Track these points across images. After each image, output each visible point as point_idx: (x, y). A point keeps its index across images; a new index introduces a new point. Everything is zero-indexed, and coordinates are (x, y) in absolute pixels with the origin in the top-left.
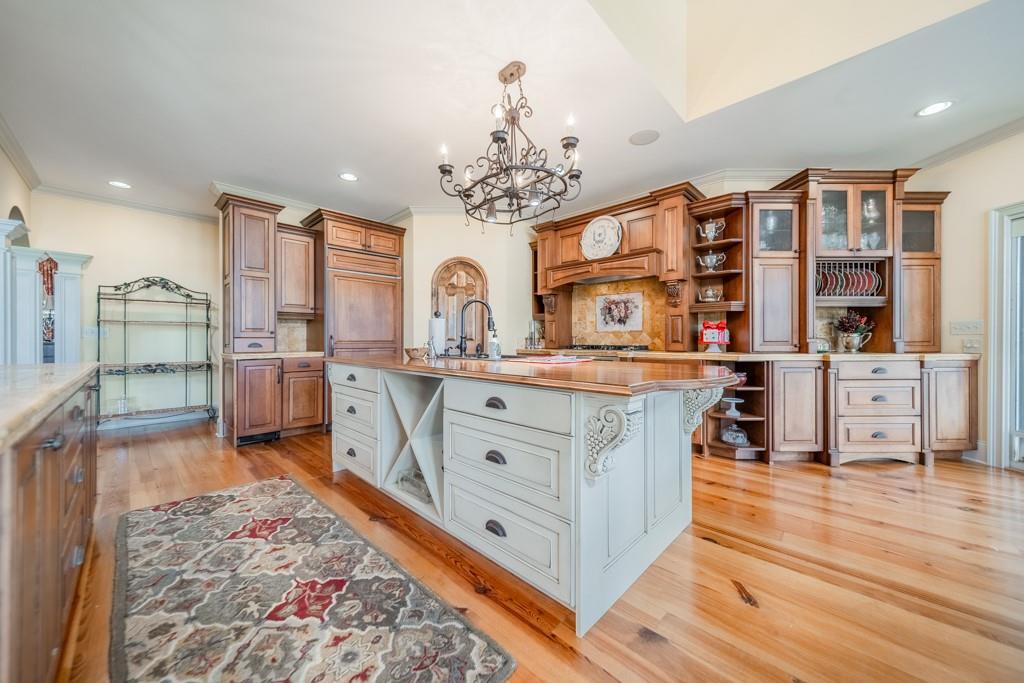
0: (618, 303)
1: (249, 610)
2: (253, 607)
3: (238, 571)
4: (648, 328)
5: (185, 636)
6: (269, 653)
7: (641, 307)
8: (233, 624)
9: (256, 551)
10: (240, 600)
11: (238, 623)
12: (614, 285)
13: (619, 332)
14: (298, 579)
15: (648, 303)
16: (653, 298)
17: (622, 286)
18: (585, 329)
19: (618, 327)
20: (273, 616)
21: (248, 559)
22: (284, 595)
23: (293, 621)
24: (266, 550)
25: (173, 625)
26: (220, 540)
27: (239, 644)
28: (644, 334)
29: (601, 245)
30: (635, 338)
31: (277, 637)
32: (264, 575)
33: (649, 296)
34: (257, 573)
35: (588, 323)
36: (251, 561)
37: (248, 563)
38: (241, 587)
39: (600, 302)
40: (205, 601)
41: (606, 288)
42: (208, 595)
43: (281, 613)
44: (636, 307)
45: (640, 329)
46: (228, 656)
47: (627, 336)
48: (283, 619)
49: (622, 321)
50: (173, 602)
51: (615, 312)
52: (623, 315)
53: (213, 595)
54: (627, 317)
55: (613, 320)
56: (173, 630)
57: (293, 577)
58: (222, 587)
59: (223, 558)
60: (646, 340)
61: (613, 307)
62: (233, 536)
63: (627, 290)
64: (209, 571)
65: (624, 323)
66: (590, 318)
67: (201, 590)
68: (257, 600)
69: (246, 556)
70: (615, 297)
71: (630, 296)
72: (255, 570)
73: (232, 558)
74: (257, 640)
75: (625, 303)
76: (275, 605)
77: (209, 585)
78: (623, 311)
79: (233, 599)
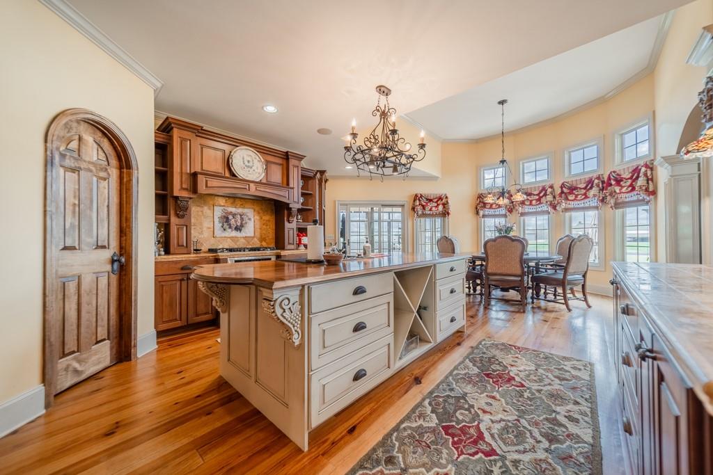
0: (235, 214)
1: (529, 395)
2: (526, 394)
3: (516, 417)
4: (258, 234)
5: (562, 407)
6: (534, 378)
7: (253, 220)
8: (540, 395)
9: (493, 422)
10: (529, 402)
11: (537, 394)
12: (231, 200)
13: (236, 237)
14: (497, 389)
15: (257, 217)
16: (261, 214)
17: (238, 202)
18: (201, 233)
19: (234, 234)
20: (523, 386)
21: (504, 420)
22: (510, 388)
23: (517, 379)
24: (489, 417)
25: (565, 416)
26: (503, 458)
27: (542, 388)
28: (255, 239)
29: (251, 170)
30: (249, 243)
31: (529, 380)
32: (507, 404)
33: (259, 213)
34: (508, 408)
35: (205, 229)
36: (504, 418)
37: (506, 418)
38: (523, 408)
39: (218, 212)
40: (544, 416)
41: (224, 201)
42: (541, 418)
43: (519, 384)
44: (250, 219)
45: (253, 235)
46: (549, 388)
47: (243, 240)
48: (520, 382)
49: (238, 229)
50: (561, 430)
51: (232, 222)
52: (239, 224)
53: (539, 416)
54: (242, 226)
55: (230, 227)
56: (567, 414)
57: (498, 391)
58: (532, 416)
59: (516, 437)
60: (257, 244)
61: (230, 217)
62: (492, 452)
63: (242, 206)
64: (531, 434)
65: (240, 230)
66: (207, 224)
67: (544, 424)
68: (521, 396)
69: (503, 424)
70: (233, 210)
71: (245, 211)
72: (508, 410)
73: (511, 431)
74: (535, 384)
75: (241, 215)
76: (518, 389)
77: (536, 424)
78: (239, 221)
79: (532, 405)
